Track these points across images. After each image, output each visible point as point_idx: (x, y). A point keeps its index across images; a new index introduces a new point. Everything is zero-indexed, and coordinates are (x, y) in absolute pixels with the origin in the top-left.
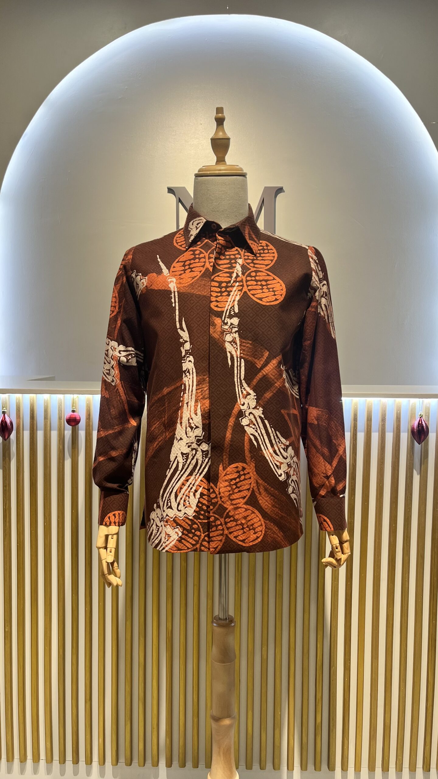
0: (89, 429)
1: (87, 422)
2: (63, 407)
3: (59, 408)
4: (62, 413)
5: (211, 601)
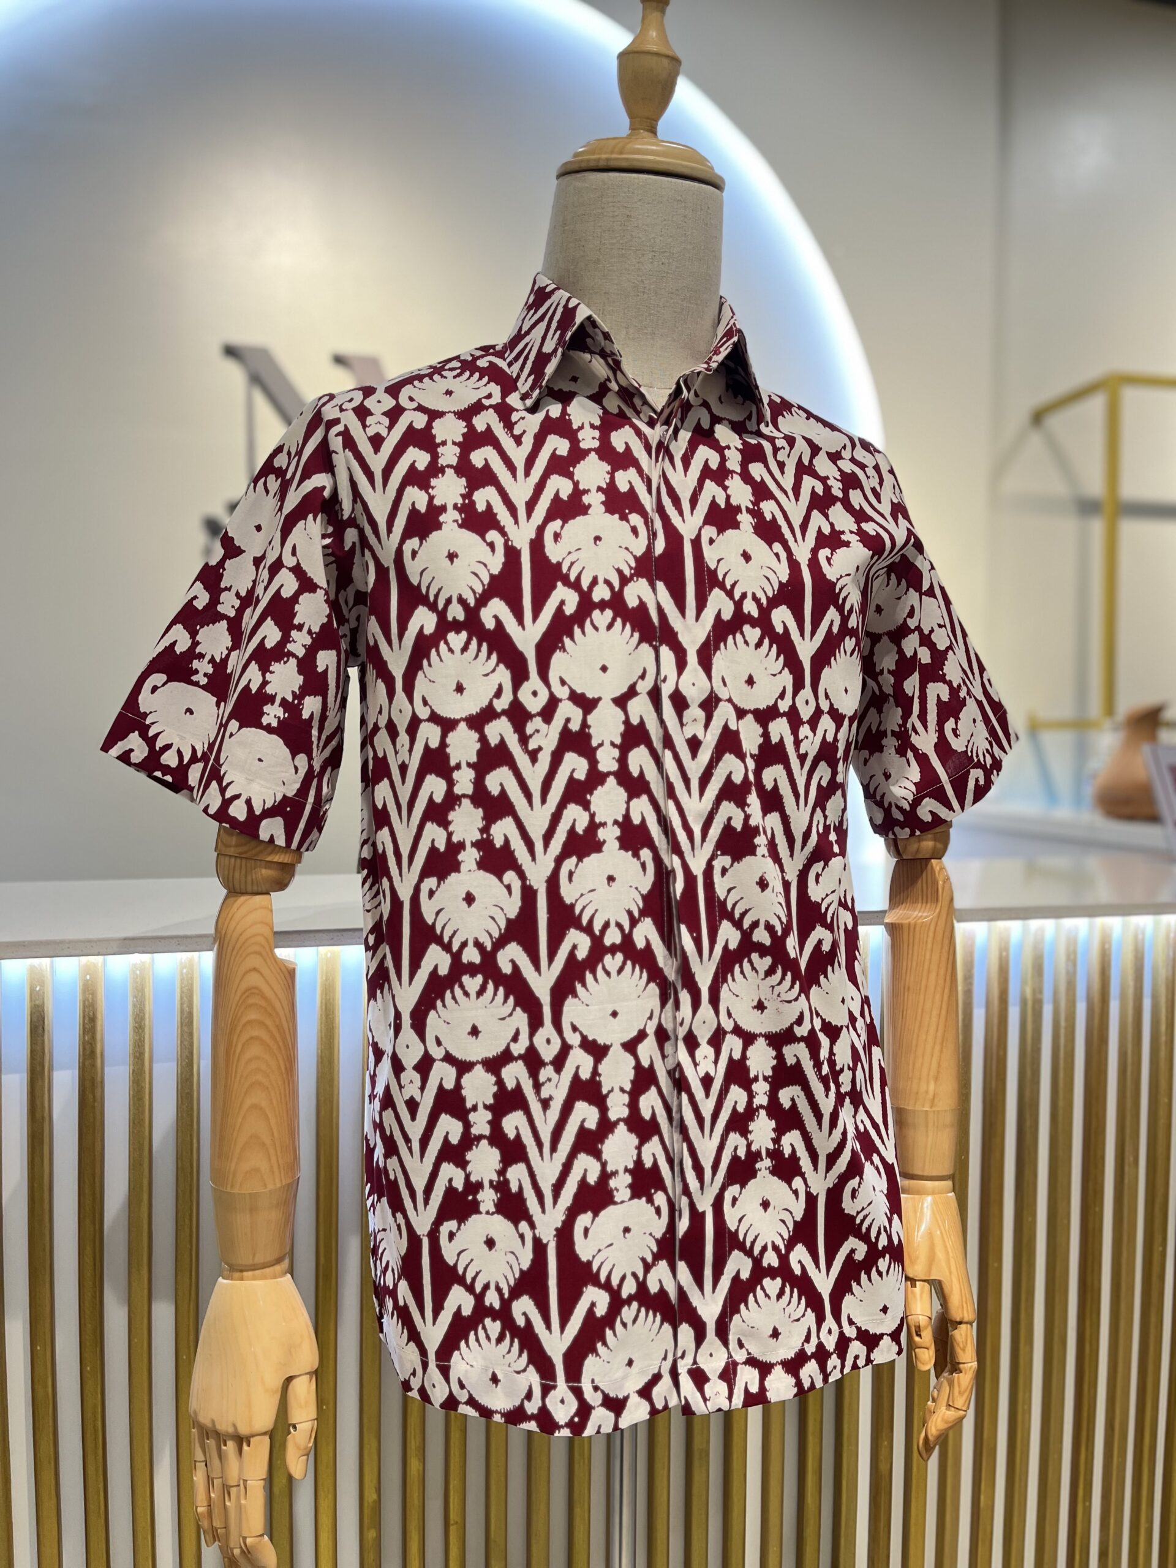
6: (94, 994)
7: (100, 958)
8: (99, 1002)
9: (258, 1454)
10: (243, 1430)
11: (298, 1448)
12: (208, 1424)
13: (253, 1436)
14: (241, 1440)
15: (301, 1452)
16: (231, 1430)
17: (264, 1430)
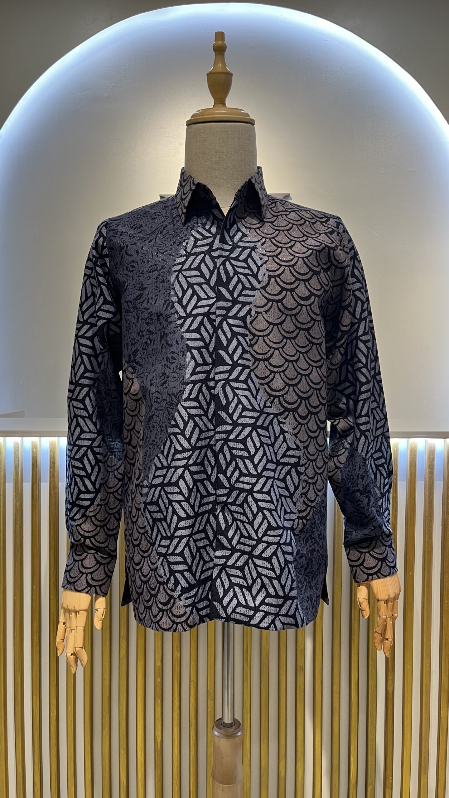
0: (54, 481)
1: (50, 472)
2: (20, 453)
3: (15, 454)
4: (18, 461)
5: (213, 702)
6: (54, 453)
7: (57, 438)
8: (56, 456)
9: (82, 618)
10: (77, 609)
11: (98, 618)
12: (66, 607)
13: (81, 611)
14: (77, 612)
15: (99, 619)
16: (73, 608)
17: (85, 609)
